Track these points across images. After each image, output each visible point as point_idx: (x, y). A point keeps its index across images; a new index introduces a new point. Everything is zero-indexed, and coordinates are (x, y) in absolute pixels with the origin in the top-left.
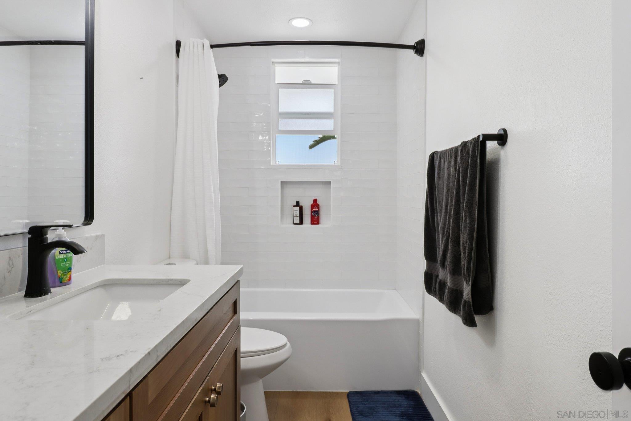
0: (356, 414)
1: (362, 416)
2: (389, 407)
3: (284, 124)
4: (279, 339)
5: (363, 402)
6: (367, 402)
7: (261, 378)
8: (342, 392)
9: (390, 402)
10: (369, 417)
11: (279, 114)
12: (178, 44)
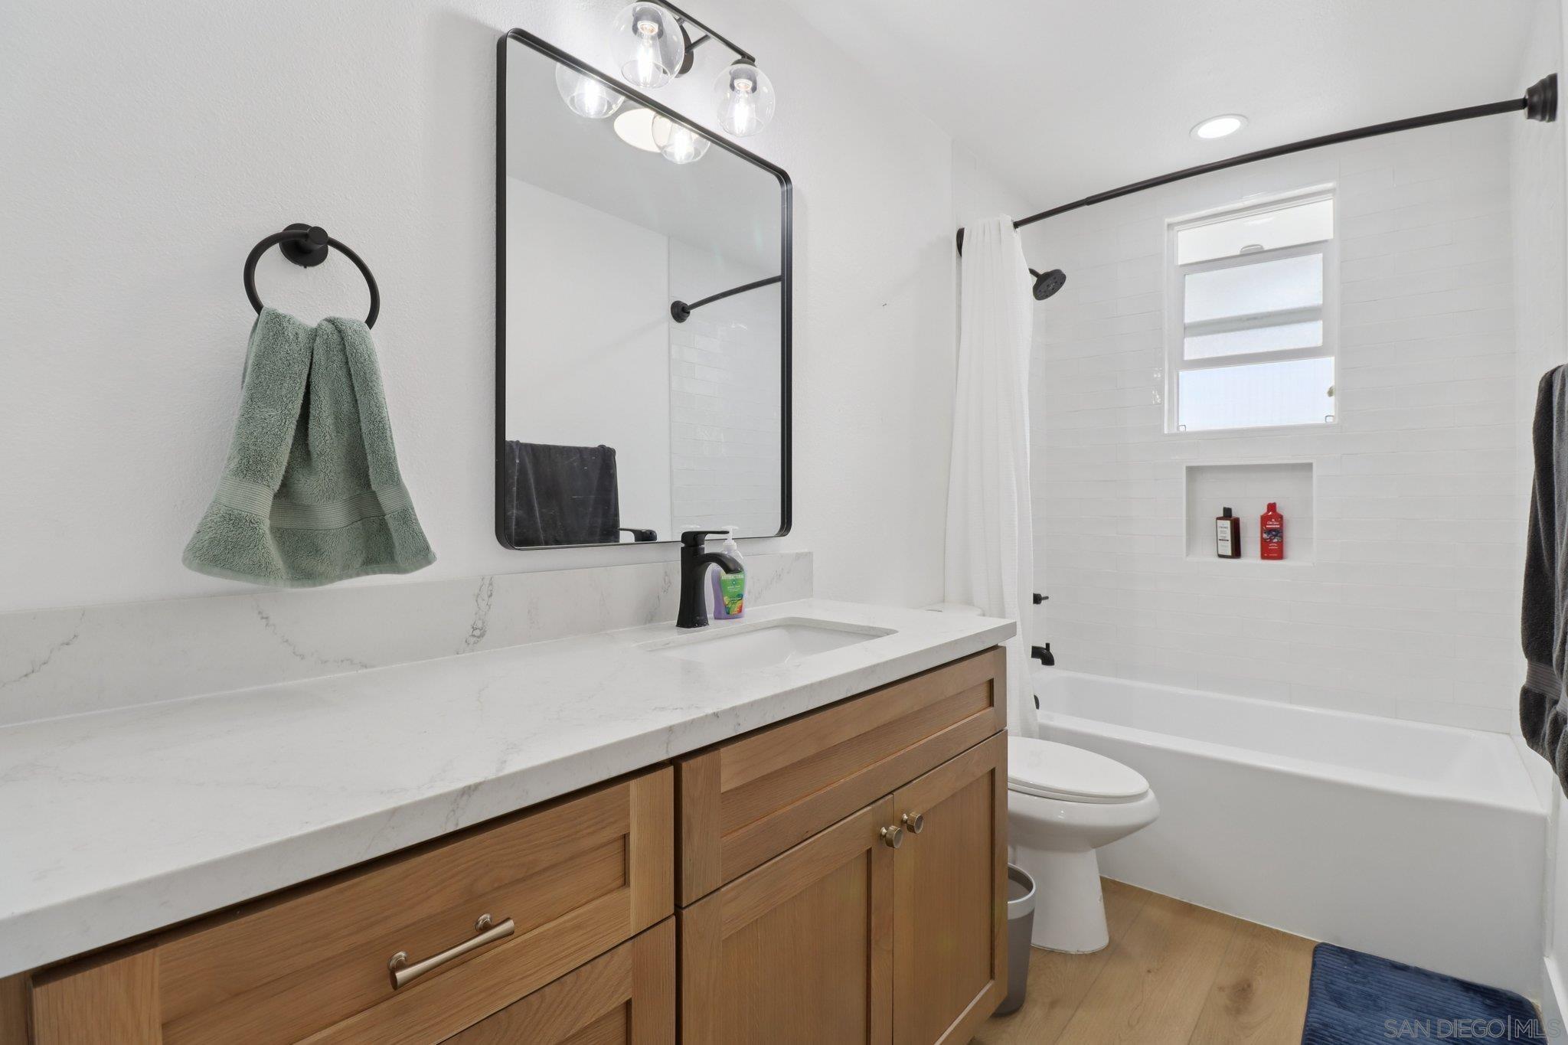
0: (1320, 995)
1: (1336, 1005)
2: (1426, 1011)
3: (1195, 348)
4: (1132, 782)
5: (1349, 976)
6: (1363, 980)
7: (1094, 848)
8: (1303, 939)
9: (1432, 1001)
10: (1354, 1012)
11: (1185, 328)
12: (960, 234)
